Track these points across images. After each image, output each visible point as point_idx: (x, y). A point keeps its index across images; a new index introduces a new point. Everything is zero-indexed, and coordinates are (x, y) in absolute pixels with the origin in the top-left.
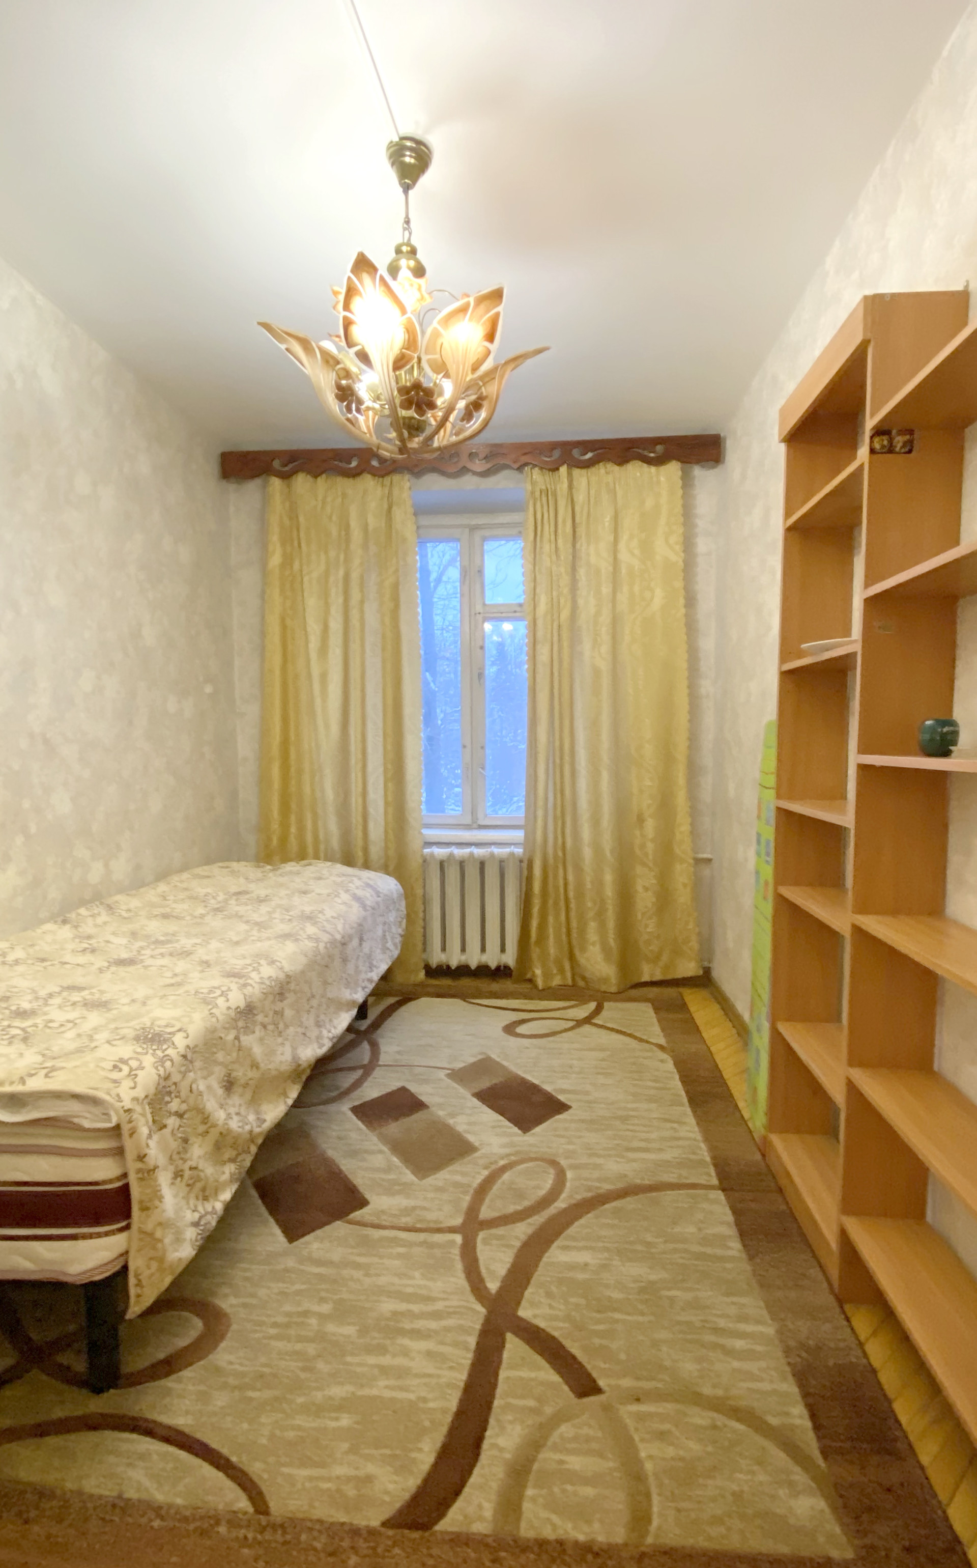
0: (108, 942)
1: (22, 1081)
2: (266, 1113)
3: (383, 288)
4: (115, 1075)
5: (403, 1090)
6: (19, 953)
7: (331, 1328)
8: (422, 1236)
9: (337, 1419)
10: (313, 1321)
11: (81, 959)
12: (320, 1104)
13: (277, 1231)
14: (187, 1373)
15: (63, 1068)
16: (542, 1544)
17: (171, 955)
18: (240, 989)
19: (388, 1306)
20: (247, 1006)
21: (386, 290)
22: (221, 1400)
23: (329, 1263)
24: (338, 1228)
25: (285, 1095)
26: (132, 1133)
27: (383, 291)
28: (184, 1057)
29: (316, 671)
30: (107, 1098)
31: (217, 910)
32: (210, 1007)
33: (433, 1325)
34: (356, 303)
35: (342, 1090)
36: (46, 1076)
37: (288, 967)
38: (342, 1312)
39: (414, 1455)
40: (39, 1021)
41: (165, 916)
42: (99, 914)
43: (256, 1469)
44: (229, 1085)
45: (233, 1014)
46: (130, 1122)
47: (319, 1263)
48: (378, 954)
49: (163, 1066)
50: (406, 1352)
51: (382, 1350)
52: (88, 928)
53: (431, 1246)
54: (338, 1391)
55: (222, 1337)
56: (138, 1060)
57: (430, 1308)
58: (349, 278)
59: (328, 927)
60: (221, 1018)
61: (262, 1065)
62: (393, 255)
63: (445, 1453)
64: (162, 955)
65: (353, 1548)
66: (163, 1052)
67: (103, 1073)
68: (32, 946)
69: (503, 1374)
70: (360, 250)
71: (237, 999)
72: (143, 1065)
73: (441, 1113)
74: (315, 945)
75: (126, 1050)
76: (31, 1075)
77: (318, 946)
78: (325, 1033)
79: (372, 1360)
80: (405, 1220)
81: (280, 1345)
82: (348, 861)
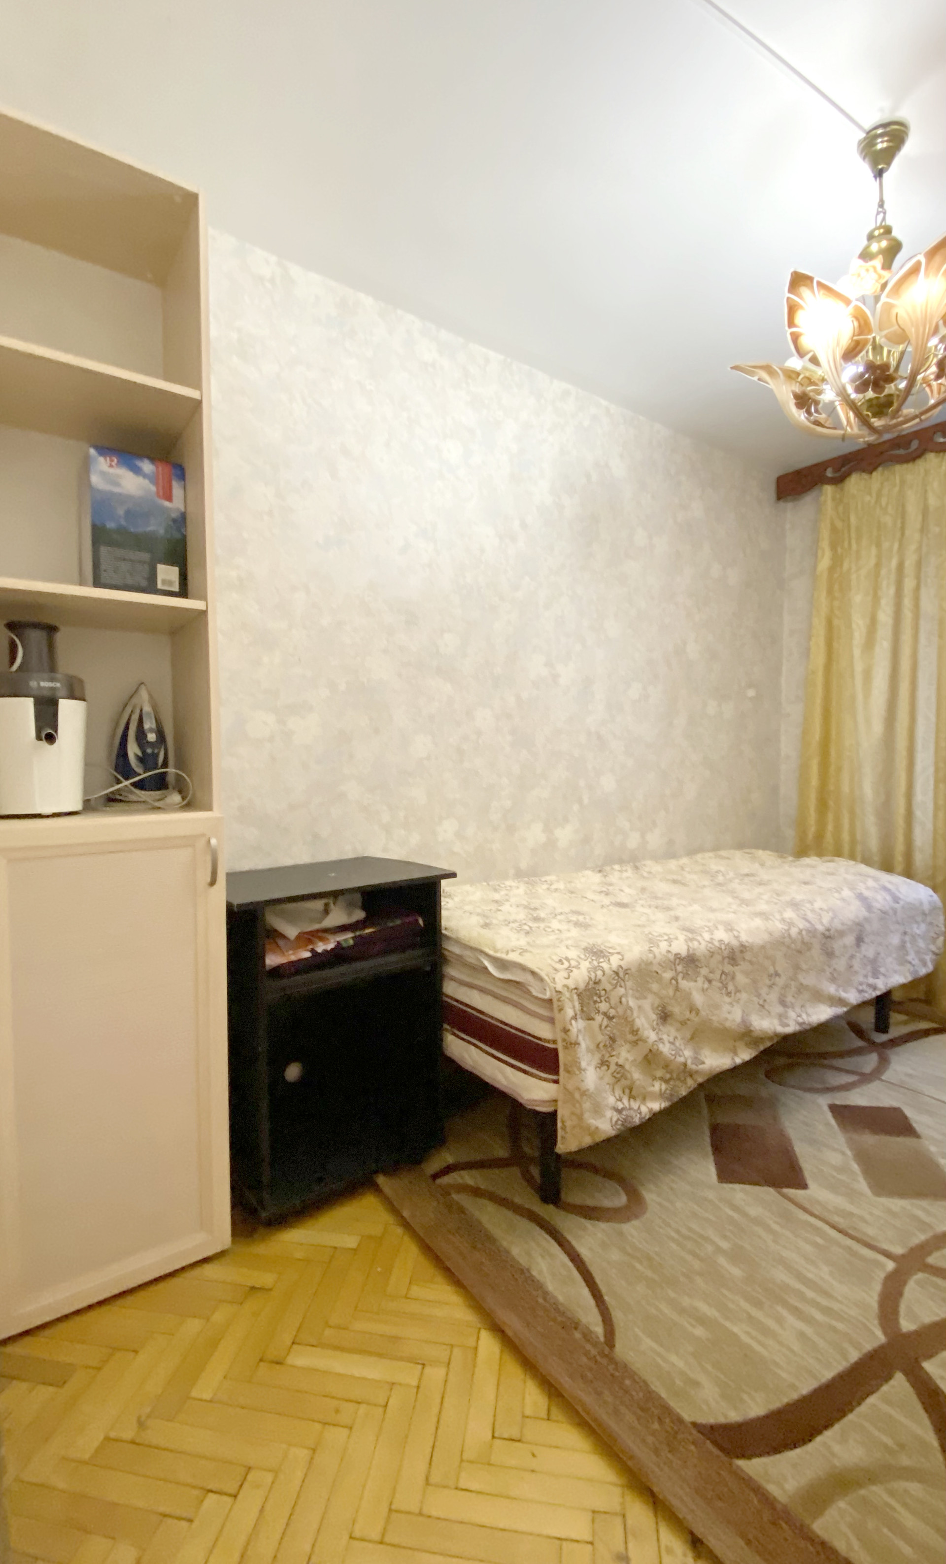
0: (621, 890)
1: (507, 953)
2: (706, 1057)
3: (822, 292)
4: (558, 966)
5: (897, 1111)
6: (561, 886)
7: (722, 1261)
8: (849, 1242)
9: (693, 1326)
10: (710, 1248)
11: (596, 897)
12: (800, 1089)
13: (712, 1170)
14: (603, 1225)
15: (531, 952)
16: (824, 1547)
17: (657, 907)
18: (686, 941)
19: (781, 1275)
20: (688, 956)
21: (825, 292)
22: (615, 1255)
23: (745, 1215)
24: (768, 1193)
25: (735, 1053)
26: (561, 1010)
27: (824, 294)
28: (617, 973)
29: (859, 667)
30: (546, 978)
31: (720, 884)
32: (652, 945)
33: (819, 1316)
34: (799, 317)
35: (827, 1086)
36: (520, 954)
37: (744, 938)
38: (737, 1256)
39: (745, 1397)
40: (542, 925)
41: (675, 882)
42: (626, 871)
43: (617, 1316)
44: (665, 1016)
45: (672, 957)
46: (559, 1000)
47: (735, 1208)
48: (889, 962)
49: (594, 972)
50: (780, 1320)
51: (758, 1304)
52: (614, 878)
53: (854, 1254)
54: (704, 1308)
55: (637, 1217)
56: (578, 961)
57: (824, 1302)
58: (788, 299)
59: (810, 916)
60: (659, 957)
61: (703, 1013)
62: (865, 242)
63: (776, 1417)
64: (650, 906)
65: (659, 1419)
66: (599, 963)
67: (550, 961)
68: (570, 882)
69: (872, 1400)
70: (792, 270)
71: (680, 947)
72: (579, 966)
73: (933, 1149)
74: (786, 928)
75: (573, 954)
76: (513, 951)
77: (789, 930)
78: (792, 1014)
79: (744, 1304)
80: (836, 1219)
81: (674, 1246)
82: (887, 867)
